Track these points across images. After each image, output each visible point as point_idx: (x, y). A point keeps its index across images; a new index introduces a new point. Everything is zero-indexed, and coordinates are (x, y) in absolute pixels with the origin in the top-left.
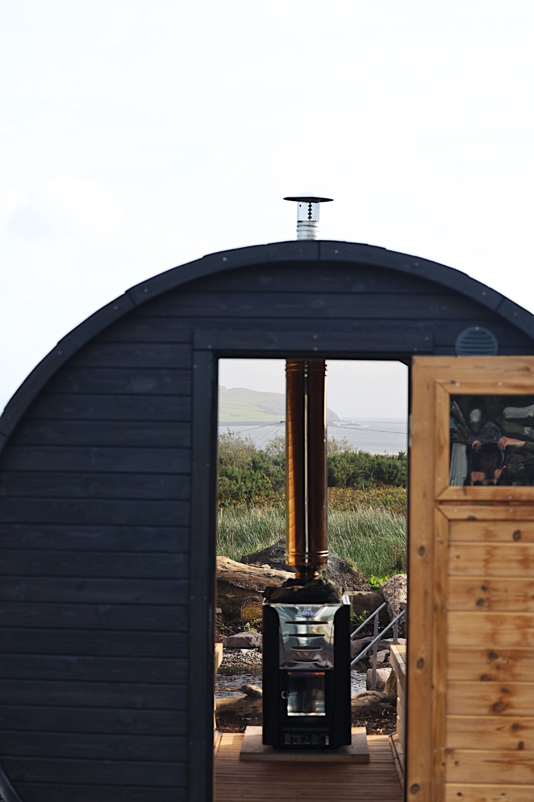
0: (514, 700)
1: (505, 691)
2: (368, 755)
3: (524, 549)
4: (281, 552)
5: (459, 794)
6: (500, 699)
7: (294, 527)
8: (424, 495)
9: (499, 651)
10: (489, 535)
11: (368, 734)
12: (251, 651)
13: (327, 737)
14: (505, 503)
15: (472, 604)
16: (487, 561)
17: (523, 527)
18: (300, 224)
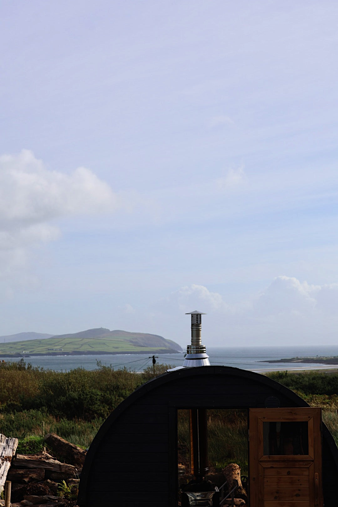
3: (292, 478)
7: (193, 455)
8: (255, 459)
10: (278, 473)
14: (284, 461)
15: (273, 498)
16: (278, 483)
17: (291, 470)
18: (193, 325)
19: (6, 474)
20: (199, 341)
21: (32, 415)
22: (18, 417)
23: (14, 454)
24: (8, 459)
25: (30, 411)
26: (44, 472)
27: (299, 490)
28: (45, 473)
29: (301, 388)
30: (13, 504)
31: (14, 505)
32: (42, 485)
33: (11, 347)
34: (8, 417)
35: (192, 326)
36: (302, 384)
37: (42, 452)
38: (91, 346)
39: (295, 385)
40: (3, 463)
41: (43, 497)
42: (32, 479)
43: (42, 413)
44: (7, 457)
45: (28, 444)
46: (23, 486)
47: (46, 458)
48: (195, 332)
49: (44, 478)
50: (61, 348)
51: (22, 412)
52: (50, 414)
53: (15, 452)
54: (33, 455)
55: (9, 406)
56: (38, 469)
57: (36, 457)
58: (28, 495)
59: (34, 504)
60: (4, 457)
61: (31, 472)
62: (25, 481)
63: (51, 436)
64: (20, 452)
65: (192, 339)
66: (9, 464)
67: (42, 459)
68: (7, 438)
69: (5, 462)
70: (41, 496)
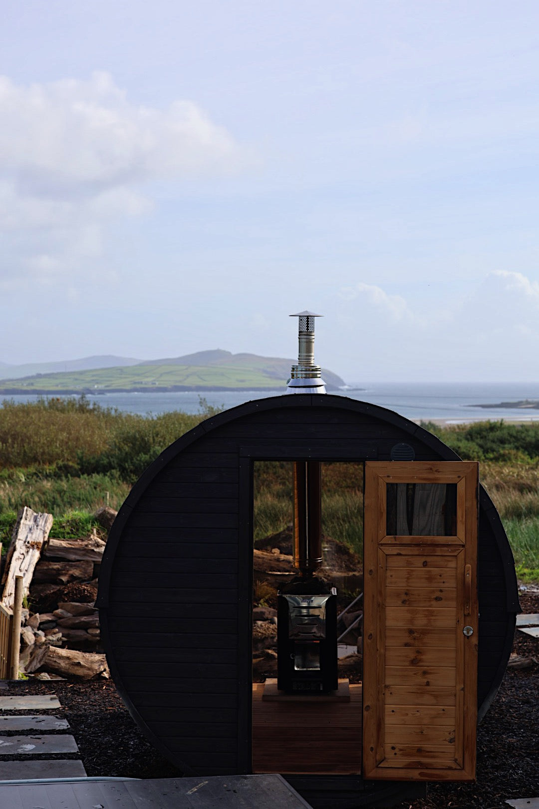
0: (423, 657)
1: (418, 652)
2: (349, 697)
3: (429, 571)
4: (288, 538)
5: (393, 711)
6: (416, 657)
7: (298, 538)
8: (372, 541)
9: (416, 629)
10: (409, 564)
11: (350, 683)
12: (264, 622)
13: (321, 685)
14: (418, 545)
15: (400, 602)
16: (408, 578)
17: (429, 559)
18: (301, 333)
19: (32, 569)
20: (310, 359)
21: (95, 483)
22: (72, 486)
23: (46, 539)
24: (35, 546)
25: (92, 477)
26: (93, 567)
27: (441, 591)
28: (94, 569)
29: (522, 447)
30: (42, 615)
31: (43, 617)
32: (87, 586)
33: (76, 379)
34: (57, 485)
35: (299, 335)
36: (526, 440)
37: (90, 536)
38: (201, 379)
39: (515, 442)
40: (28, 552)
41: (88, 605)
42: (73, 578)
43: (111, 479)
44: (34, 542)
45: (68, 524)
46: (58, 588)
47: (96, 545)
48: (304, 345)
49: (91, 575)
50: (154, 380)
51: (79, 477)
52: (123, 481)
53: (47, 536)
54: (74, 541)
55: (60, 468)
56: (82, 562)
57: (80, 543)
58: (64, 601)
59: (73, 616)
60: (30, 542)
61: (71, 566)
62: (61, 580)
63: (105, 511)
64: (56, 536)
65: (299, 356)
66: (37, 554)
67: (90, 546)
68: (35, 514)
69: (31, 550)
70: (85, 604)
